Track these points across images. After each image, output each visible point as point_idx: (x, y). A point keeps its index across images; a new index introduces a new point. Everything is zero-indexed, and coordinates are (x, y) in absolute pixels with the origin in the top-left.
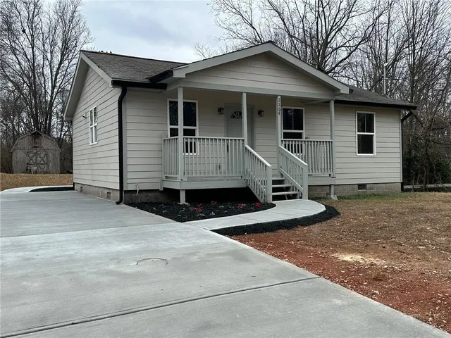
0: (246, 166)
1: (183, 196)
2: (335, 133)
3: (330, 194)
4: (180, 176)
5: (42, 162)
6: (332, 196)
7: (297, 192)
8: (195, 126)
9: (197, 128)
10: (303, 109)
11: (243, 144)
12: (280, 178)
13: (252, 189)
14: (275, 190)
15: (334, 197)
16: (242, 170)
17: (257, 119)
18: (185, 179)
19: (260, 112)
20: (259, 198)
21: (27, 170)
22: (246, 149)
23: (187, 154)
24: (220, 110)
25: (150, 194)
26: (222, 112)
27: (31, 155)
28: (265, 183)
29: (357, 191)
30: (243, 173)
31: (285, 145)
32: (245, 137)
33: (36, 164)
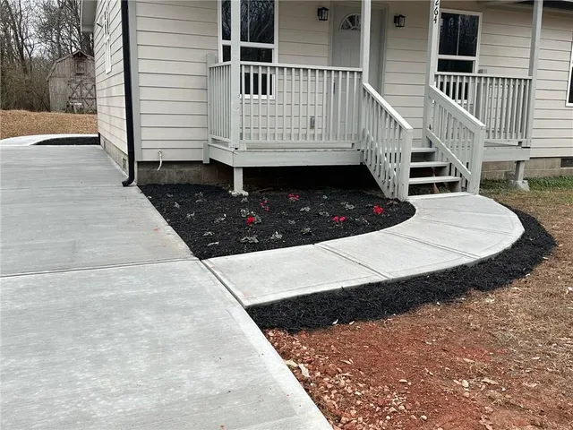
0: (363, 126)
1: (238, 178)
2: (539, 64)
3: (516, 179)
4: (233, 140)
5: (89, 96)
6: (520, 182)
7: (458, 178)
8: (272, 41)
9: (275, 47)
10: (480, 15)
11: (360, 80)
12: (426, 149)
13: (371, 170)
14: (415, 173)
15: (523, 185)
16: (355, 132)
17: (392, 32)
18: (243, 148)
19: (398, 20)
20: (384, 188)
21: (68, 106)
22: (364, 90)
23: (247, 96)
24: (321, 12)
25: (186, 170)
26: (324, 16)
27: (74, 85)
28: (396, 157)
29: (558, 169)
30: (357, 136)
31: (442, 83)
32: (365, 67)
33: (81, 98)
